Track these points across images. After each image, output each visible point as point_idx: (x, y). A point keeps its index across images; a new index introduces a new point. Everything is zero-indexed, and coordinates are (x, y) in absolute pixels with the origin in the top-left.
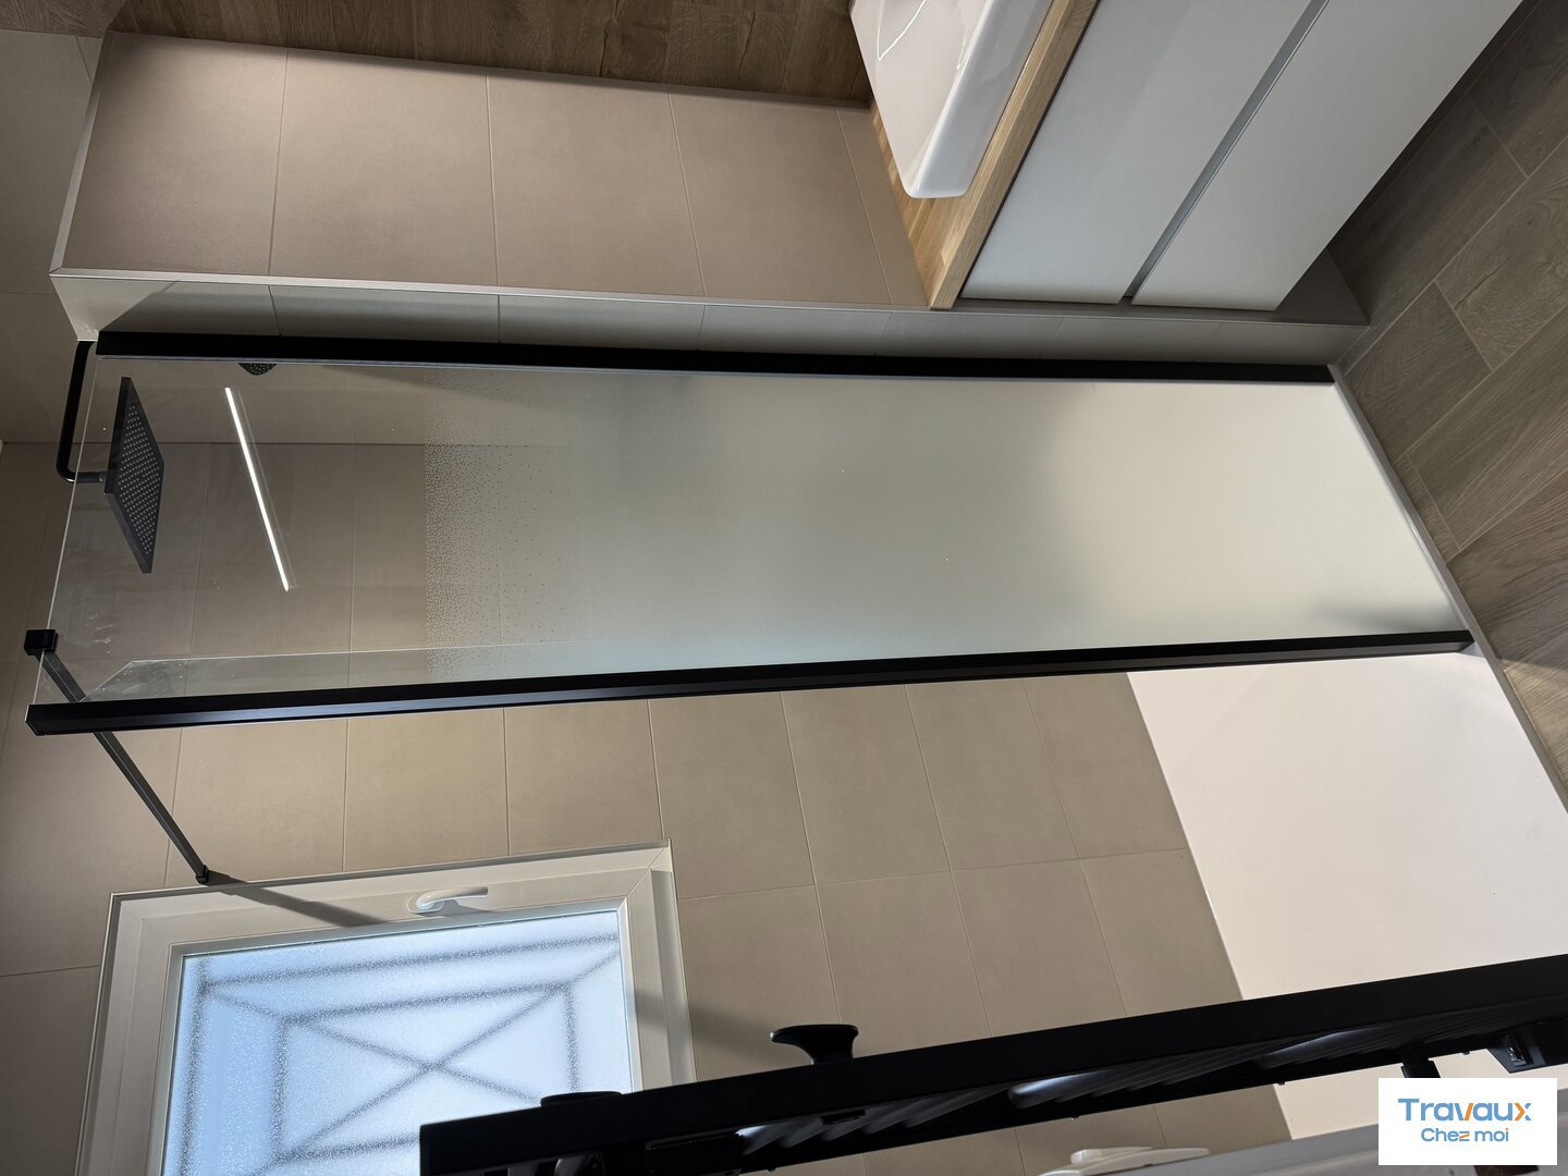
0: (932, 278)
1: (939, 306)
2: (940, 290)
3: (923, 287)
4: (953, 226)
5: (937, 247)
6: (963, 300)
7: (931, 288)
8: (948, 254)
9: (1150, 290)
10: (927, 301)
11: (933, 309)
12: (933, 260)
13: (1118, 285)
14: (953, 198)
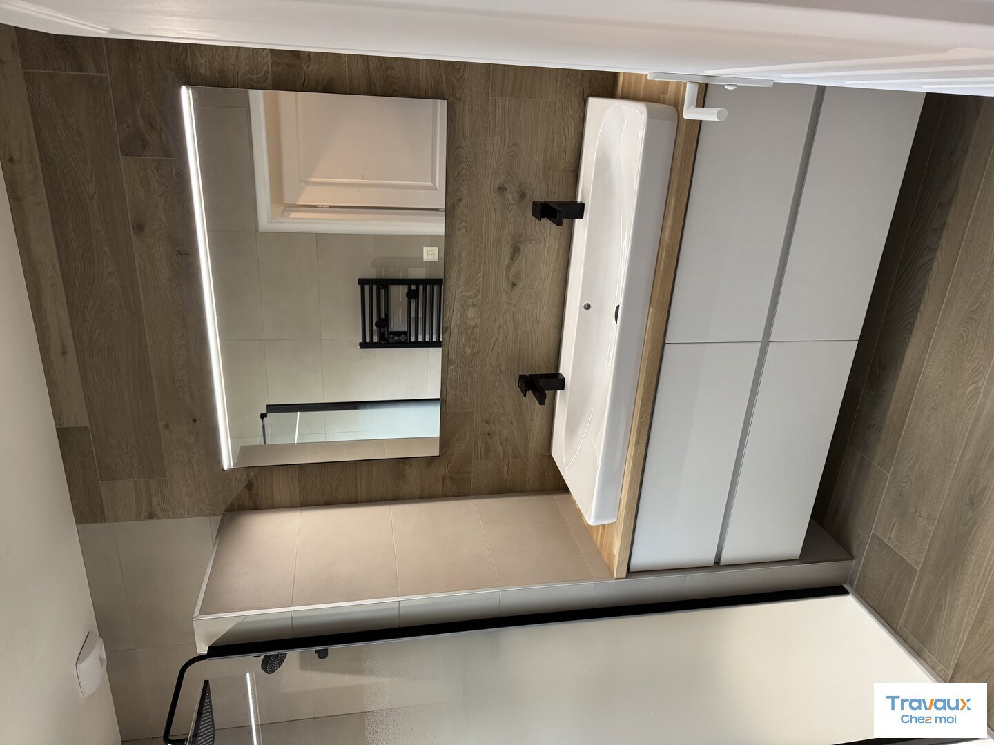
0: (612, 563)
1: (619, 577)
2: (618, 569)
3: (609, 569)
4: (615, 536)
5: (611, 548)
6: (630, 573)
7: (613, 568)
8: (616, 550)
9: (727, 556)
10: (613, 577)
11: (616, 579)
12: (610, 554)
13: (710, 557)
14: (612, 523)
